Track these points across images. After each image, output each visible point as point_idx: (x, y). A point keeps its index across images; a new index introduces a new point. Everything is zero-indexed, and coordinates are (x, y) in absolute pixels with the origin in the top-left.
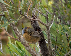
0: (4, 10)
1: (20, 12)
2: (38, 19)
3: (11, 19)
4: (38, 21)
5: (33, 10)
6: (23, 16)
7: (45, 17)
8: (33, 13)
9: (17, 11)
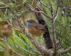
0: (8, 3)
1: (25, 5)
2: (42, 12)
3: (15, 12)
4: (43, 13)
5: (37, 3)
6: (28, 8)
7: (50, 9)
8: (37, 5)
9: (22, 4)
